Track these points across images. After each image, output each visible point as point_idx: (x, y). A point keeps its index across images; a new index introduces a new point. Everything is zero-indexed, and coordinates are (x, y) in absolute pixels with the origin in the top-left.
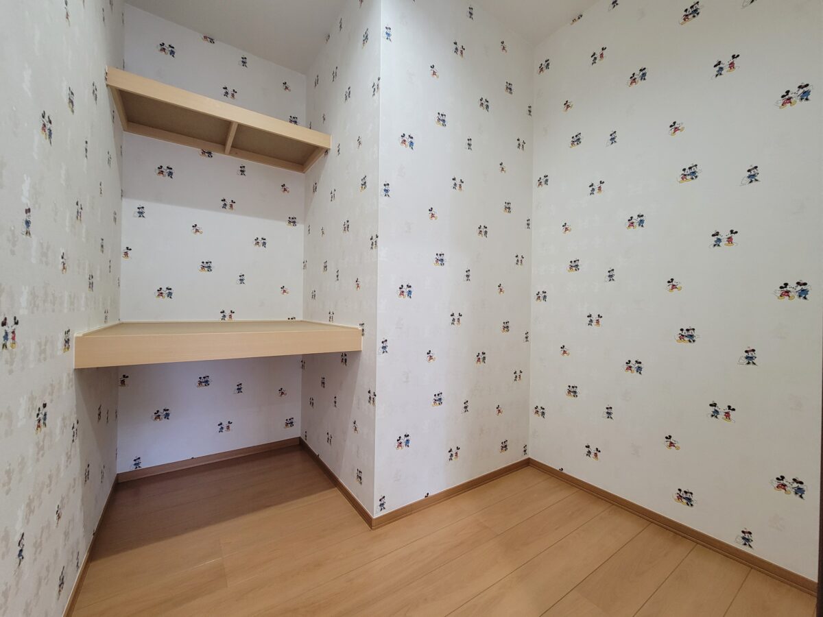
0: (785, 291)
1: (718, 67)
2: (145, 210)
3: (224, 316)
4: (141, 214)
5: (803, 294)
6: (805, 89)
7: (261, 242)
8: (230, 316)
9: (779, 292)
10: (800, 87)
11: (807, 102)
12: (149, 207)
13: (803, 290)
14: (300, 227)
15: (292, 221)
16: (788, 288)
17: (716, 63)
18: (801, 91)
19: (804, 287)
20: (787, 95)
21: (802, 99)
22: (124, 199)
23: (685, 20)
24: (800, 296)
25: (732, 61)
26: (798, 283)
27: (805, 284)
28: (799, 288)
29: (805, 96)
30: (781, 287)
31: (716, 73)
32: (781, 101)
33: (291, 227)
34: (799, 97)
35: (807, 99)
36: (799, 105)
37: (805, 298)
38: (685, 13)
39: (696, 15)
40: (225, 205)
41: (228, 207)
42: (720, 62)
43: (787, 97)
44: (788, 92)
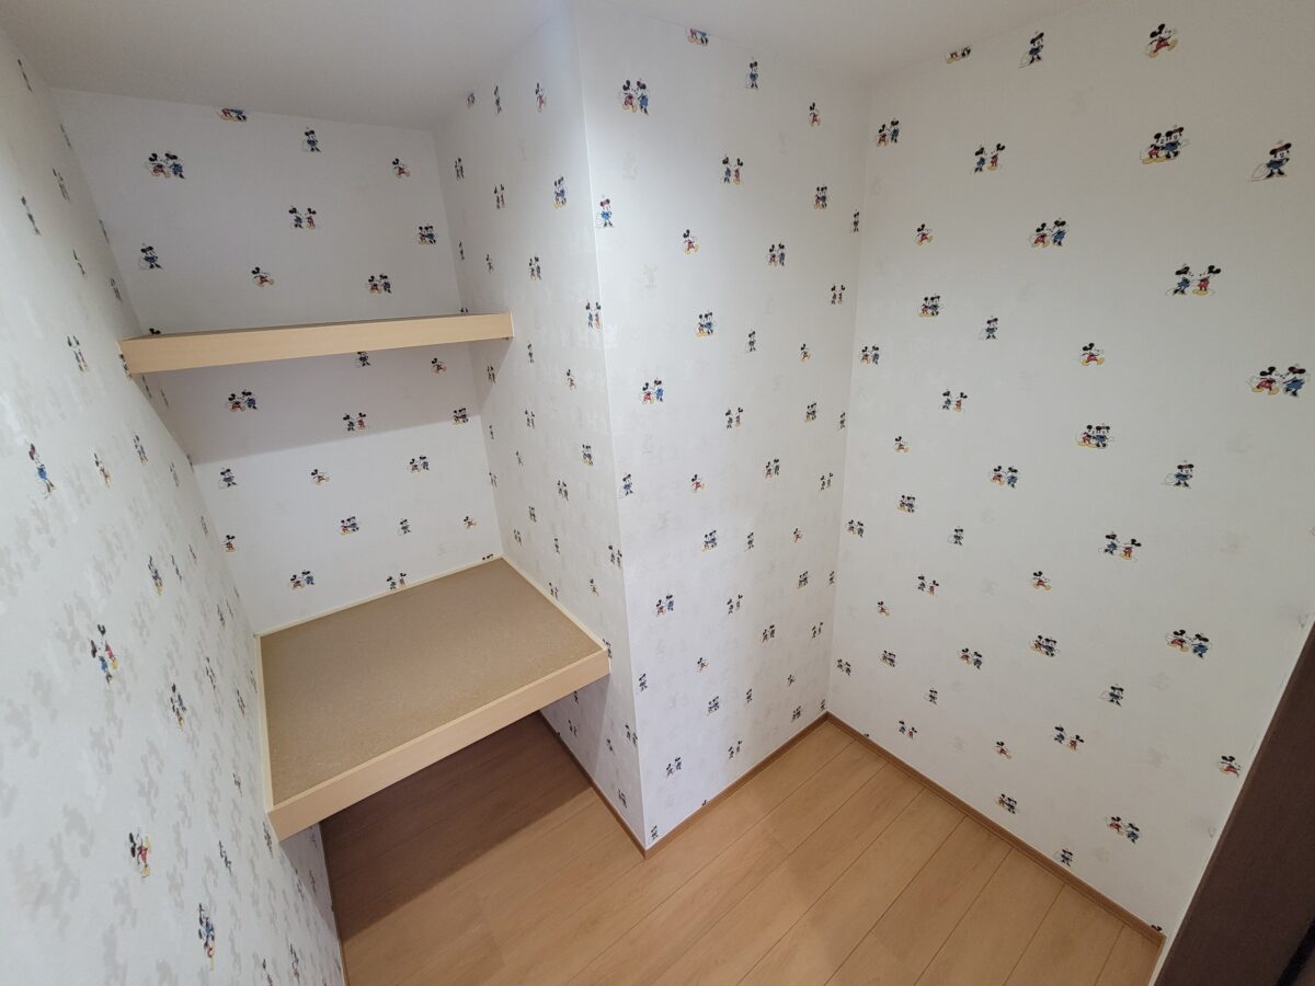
0: (1179, 638)
1: (1182, 276)
2: (233, 473)
3: (394, 584)
4: (229, 481)
5: (1200, 650)
6: (1298, 376)
7: (419, 463)
8: (402, 581)
9: (1172, 637)
10: (1292, 369)
11: (1292, 398)
12: (238, 467)
13: (1201, 646)
14: (475, 421)
15: (461, 416)
16: (1184, 637)
17: (1180, 268)
18: (1291, 376)
19: (1203, 643)
20: (1270, 373)
21: (1288, 390)
22: (195, 467)
23: (1151, 155)
24: (1195, 651)
25: (1205, 276)
26: (1198, 636)
27: (1206, 640)
28: (1197, 642)
29: (1294, 387)
30: (1176, 633)
31: (1176, 287)
32: (1258, 380)
33: (461, 425)
34: (1285, 386)
35: (1294, 394)
36: (1281, 396)
37: (1201, 655)
38: (1154, 141)
39: (1171, 154)
40: (351, 424)
41: (357, 425)
42: (1187, 269)
43: (1268, 377)
44: (1272, 369)
